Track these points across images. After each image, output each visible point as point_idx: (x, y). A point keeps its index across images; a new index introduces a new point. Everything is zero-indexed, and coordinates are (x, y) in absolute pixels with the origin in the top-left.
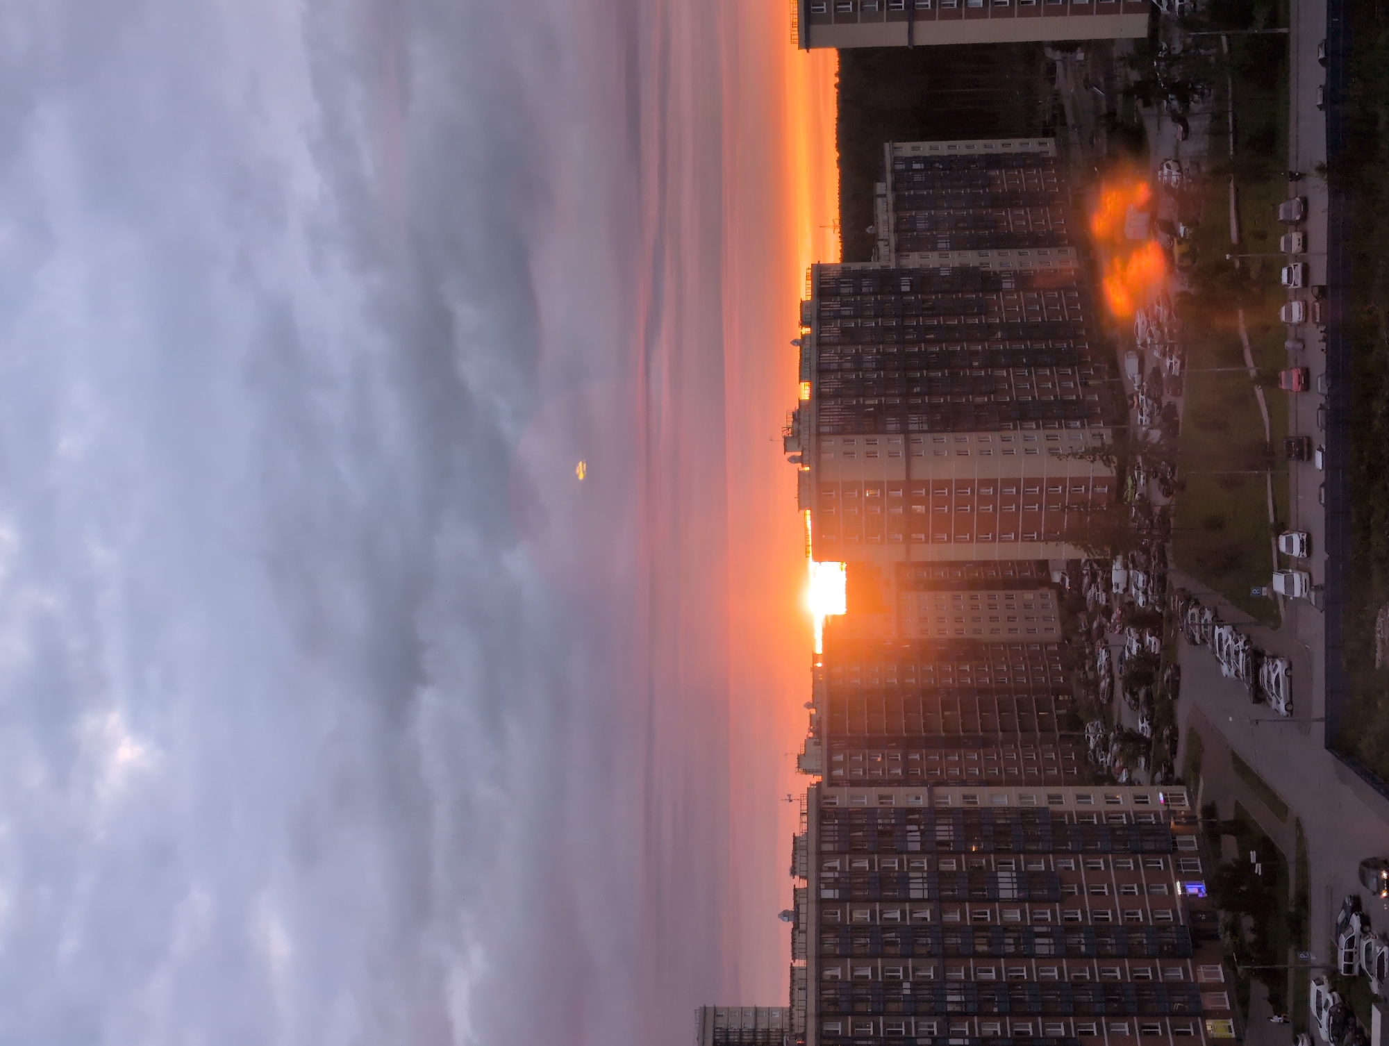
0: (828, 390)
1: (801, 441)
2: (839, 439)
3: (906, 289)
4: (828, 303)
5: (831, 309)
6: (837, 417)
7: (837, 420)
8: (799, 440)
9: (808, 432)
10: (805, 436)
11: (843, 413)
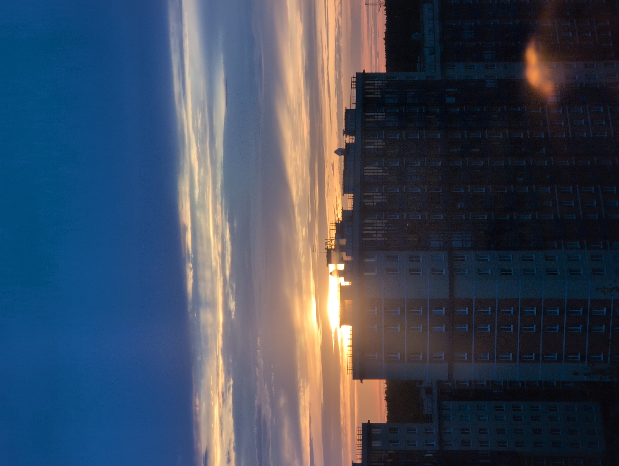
0: (372, 204)
2: (383, 255)
3: (450, 100)
4: (373, 114)
5: (376, 120)
6: (381, 232)
7: (380, 235)
11: (386, 228)
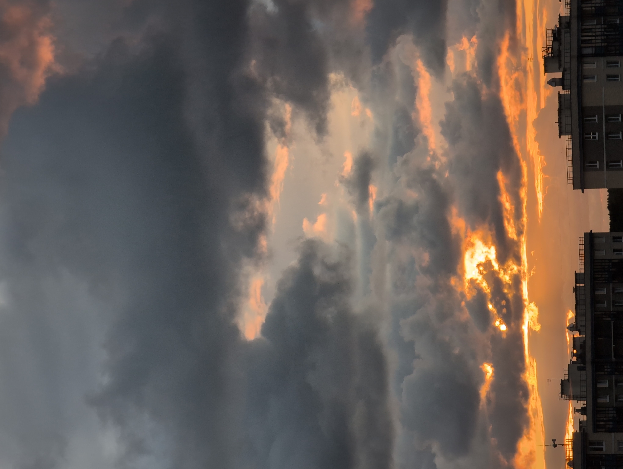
1: (563, 62)
2: (602, 61)
6: (599, 38)
7: (600, 41)
8: (560, 61)
9: (568, 54)
10: (565, 59)
11: (605, 33)
